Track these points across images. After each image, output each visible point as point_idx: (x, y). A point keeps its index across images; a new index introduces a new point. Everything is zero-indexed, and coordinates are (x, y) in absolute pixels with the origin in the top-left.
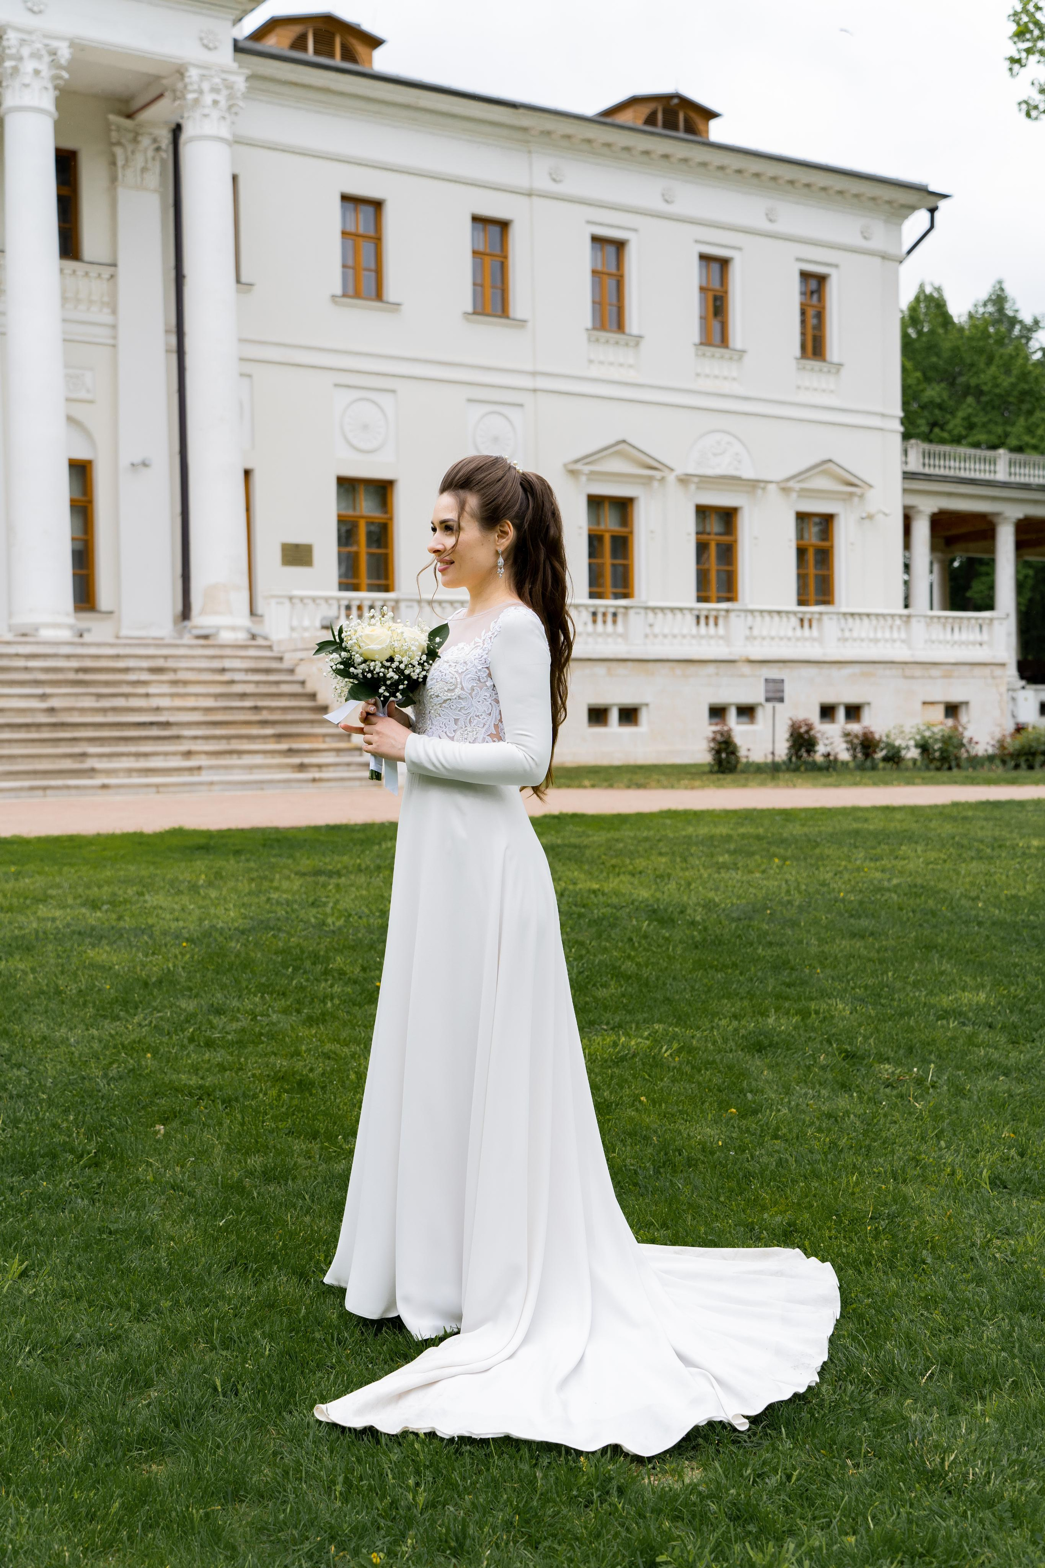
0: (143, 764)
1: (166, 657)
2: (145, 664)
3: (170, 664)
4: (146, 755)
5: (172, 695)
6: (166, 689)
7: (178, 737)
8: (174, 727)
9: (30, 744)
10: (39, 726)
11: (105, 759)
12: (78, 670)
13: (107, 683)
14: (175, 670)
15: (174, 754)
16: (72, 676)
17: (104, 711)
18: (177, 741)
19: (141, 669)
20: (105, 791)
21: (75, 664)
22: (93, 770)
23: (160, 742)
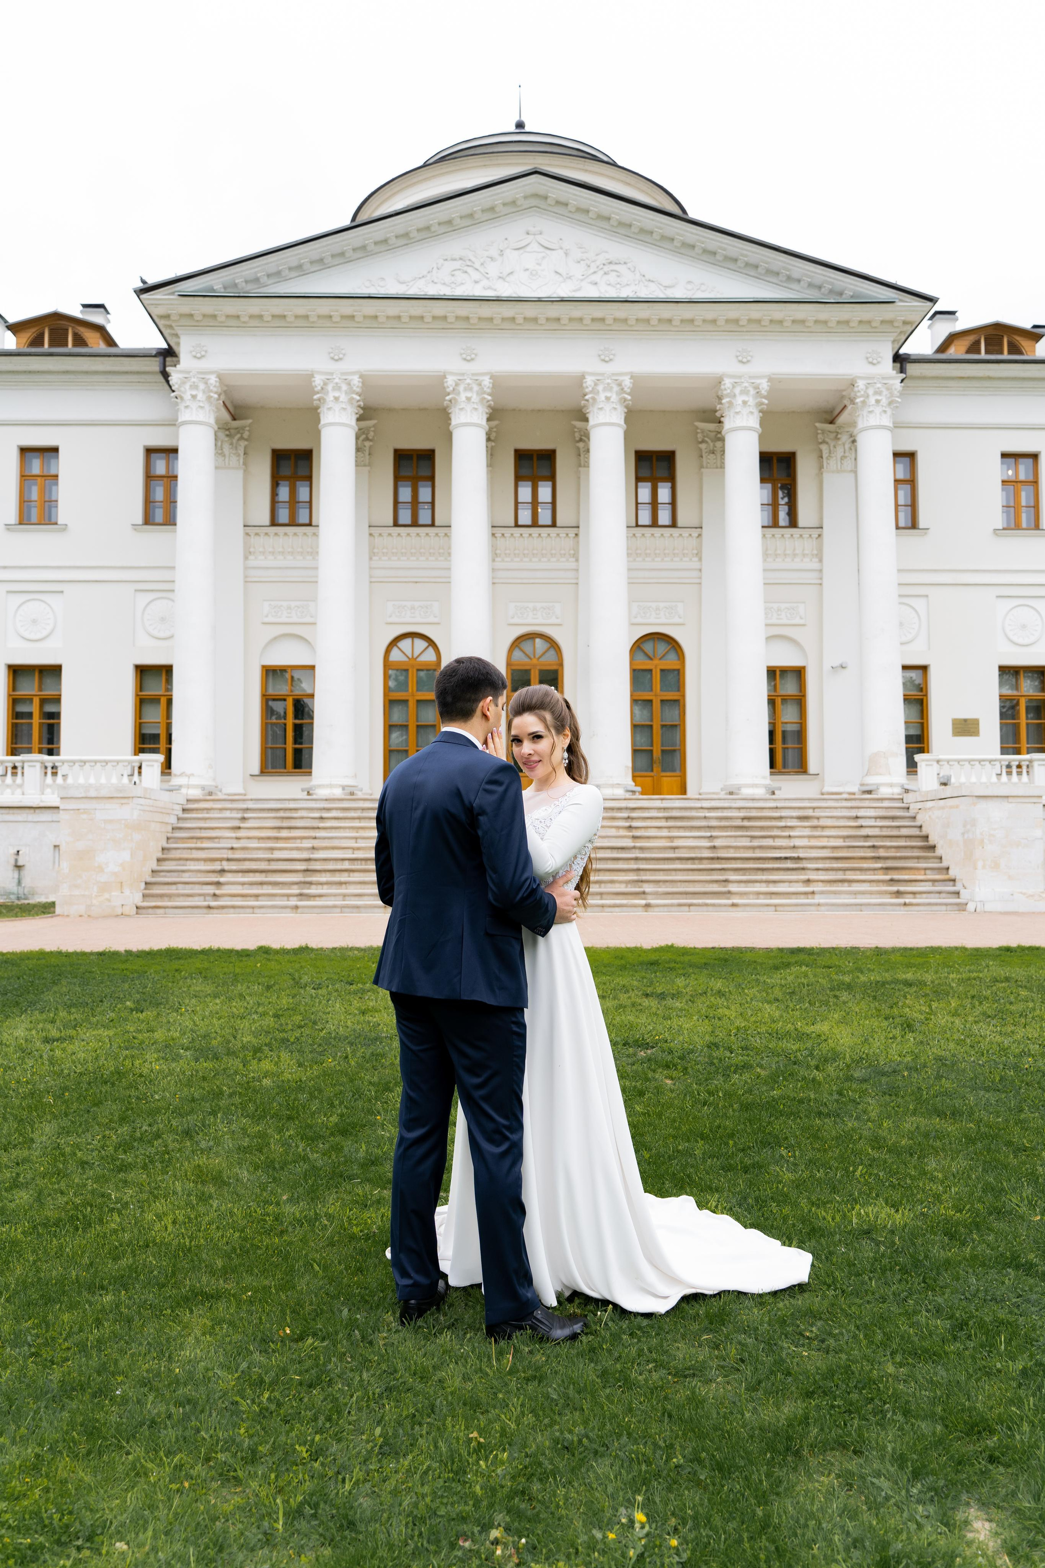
0: (772, 888)
1: (814, 808)
2: (795, 813)
3: (817, 813)
4: (775, 882)
5: (809, 837)
6: (807, 832)
7: (803, 869)
8: (804, 861)
9: (690, 873)
10: (701, 859)
11: (742, 885)
12: (743, 819)
13: (762, 828)
14: (818, 818)
15: (797, 881)
16: (739, 823)
17: (753, 848)
18: (803, 872)
19: (792, 818)
20: (734, 909)
21: (742, 814)
22: (729, 892)
23: (789, 872)
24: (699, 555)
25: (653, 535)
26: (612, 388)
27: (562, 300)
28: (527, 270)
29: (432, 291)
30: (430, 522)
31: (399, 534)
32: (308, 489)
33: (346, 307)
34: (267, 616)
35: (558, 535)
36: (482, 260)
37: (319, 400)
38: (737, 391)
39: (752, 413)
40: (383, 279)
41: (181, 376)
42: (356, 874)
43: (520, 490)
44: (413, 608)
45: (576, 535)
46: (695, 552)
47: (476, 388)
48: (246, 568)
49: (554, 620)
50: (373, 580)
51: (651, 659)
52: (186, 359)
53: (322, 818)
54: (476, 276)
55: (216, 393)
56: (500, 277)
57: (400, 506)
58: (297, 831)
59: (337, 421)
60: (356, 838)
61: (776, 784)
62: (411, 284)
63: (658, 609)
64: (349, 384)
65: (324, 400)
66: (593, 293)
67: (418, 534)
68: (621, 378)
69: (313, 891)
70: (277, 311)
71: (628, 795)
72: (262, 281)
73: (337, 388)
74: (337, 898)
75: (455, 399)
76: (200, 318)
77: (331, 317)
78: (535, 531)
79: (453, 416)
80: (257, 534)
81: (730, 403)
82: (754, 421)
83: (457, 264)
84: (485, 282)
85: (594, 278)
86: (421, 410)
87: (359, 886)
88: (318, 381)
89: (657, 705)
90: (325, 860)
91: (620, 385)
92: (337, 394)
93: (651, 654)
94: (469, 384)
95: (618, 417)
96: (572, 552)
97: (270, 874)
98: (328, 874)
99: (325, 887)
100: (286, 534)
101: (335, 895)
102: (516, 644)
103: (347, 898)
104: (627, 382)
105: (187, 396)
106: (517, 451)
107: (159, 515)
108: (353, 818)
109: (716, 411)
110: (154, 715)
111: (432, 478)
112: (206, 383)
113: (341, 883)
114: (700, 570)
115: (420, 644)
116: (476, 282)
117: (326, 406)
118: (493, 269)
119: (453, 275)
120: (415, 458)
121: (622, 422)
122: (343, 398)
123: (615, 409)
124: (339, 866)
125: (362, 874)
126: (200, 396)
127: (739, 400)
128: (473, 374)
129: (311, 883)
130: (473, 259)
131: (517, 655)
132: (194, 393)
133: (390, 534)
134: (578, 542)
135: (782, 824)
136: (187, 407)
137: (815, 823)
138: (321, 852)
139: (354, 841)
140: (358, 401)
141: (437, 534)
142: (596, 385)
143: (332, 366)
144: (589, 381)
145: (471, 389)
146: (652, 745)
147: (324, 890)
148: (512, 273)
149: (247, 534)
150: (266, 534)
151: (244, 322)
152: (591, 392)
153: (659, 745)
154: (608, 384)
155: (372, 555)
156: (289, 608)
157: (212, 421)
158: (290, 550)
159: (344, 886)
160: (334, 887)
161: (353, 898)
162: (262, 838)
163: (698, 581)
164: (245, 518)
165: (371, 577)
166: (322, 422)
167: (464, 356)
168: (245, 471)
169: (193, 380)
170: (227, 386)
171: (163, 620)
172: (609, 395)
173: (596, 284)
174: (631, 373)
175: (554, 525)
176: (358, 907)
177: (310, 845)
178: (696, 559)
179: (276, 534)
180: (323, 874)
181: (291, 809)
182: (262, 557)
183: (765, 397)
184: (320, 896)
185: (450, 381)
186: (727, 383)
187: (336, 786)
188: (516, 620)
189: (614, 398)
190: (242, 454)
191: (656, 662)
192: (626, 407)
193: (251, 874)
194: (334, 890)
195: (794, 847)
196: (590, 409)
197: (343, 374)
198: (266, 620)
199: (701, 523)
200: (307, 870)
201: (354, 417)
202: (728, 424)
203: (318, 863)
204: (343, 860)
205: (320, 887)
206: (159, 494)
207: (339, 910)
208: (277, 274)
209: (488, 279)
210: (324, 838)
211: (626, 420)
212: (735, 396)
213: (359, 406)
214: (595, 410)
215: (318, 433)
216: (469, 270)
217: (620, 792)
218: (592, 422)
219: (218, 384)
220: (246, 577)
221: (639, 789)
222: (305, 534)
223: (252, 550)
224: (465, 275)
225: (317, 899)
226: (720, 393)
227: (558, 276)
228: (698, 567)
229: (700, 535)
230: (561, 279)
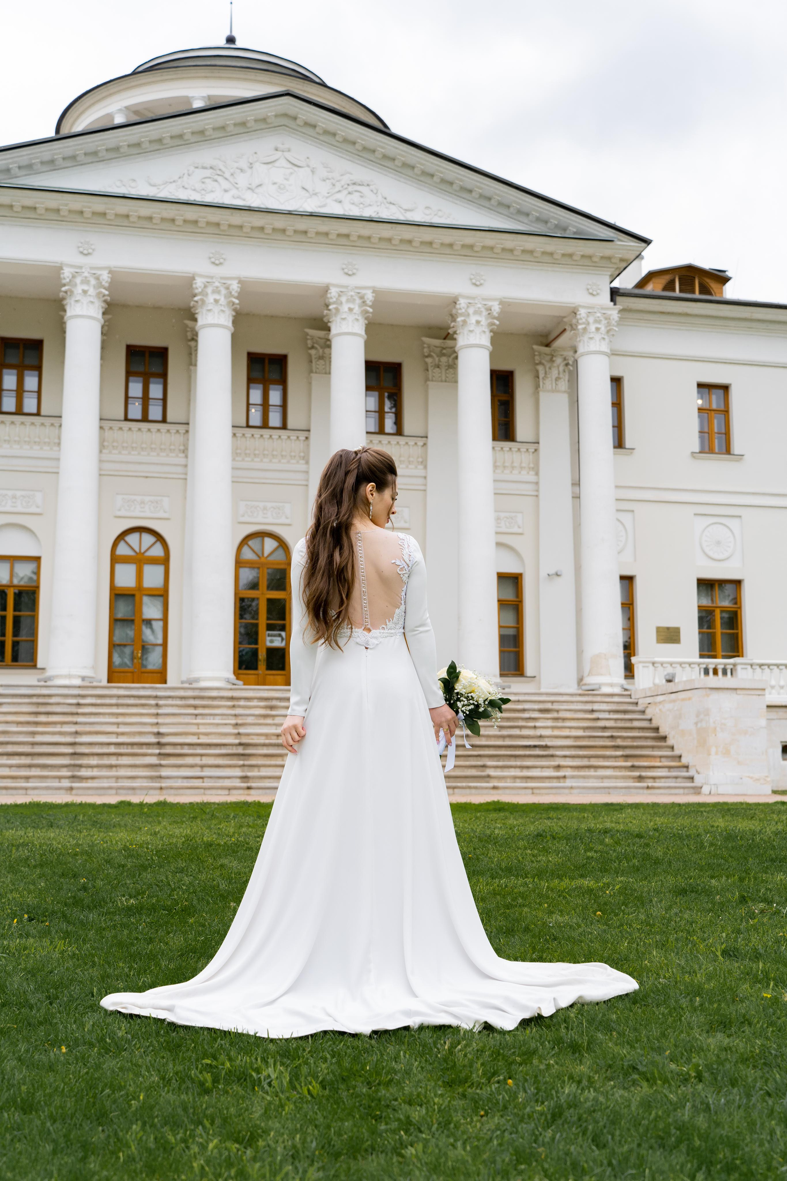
0: (525, 773)
2: (537, 706)
3: (555, 706)
4: (529, 767)
5: (553, 728)
6: (549, 723)
7: (552, 756)
8: (552, 749)
11: (499, 770)
14: (558, 711)
15: (548, 767)
17: (501, 737)
18: (552, 758)
19: (534, 710)
22: (489, 777)
23: (539, 759)
24: (424, 463)
26: (354, 300)
27: (312, 215)
28: (275, 183)
29: (183, 197)
30: (161, 419)
31: (129, 429)
32: (37, 380)
33: (97, 204)
35: (289, 437)
36: (232, 171)
37: (66, 292)
38: (471, 311)
39: (484, 332)
40: (134, 181)
42: (124, 758)
43: (252, 392)
44: (142, 502)
45: (307, 438)
46: (420, 460)
47: (224, 291)
49: (283, 520)
50: (102, 473)
53: (78, 704)
54: (225, 185)
56: (249, 188)
57: (131, 401)
58: (55, 716)
59: (84, 314)
62: (162, 187)
64: (98, 279)
65: (72, 292)
66: (337, 210)
67: (148, 430)
68: (363, 292)
69: (84, 773)
70: (28, 203)
72: (13, 172)
73: (86, 281)
75: (203, 301)
77: (82, 213)
78: (266, 432)
79: (199, 317)
81: (464, 322)
82: (485, 340)
83: (208, 173)
84: (234, 192)
85: (339, 196)
87: (130, 769)
88: (66, 273)
91: (362, 298)
92: (85, 287)
94: (217, 287)
95: (359, 328)
96: (302, 454)
97: (36, 757)
98: (96, 757)
99: (95, 769)
101: (108, 777)
102: (245, 541)
103: (120, 780)
104: (369, 296)
106: (250, 354)
109: (449, 328)
111: (164, 377)
113: (111, 766)
114: (425, 478)
116: (226, 191)
117: (73, 299)
118: (242, 180)
119: (203, 183)
120: (148, 355)
121: (363, 333)
122: (91, 291)
123: (357, 320)
124: (105, 750)
125: (130, 758)
127: (473, 319)
128: (222, 278)
129: (80, 766)
130: (223, 169)
131: (246, 552)
133: (120, 428)
134: (308, 445)
135: (526, 715)
137: (555, 715)
138: (84, 736)
140: (105, 296)
141: (168, 430)
142: (339, 296)
143: (81, 260)
144: (333, 292)
145: (219, 292)
147: (95, 772)
148: (260, 185)
152: (334, 303)
154: (351, 296)
155: (101, 447)
159: (114, 769)
160: (104, 770)
162: (21, 723)
163: (423, 488)
165: (100, 469)
166: (68, 314)
167: (213, 260)
172: (351, 306)
173: (340, 202)
174: (374, 287)
175: (284, 427)
176: (133, 788)
177: (73, 730)
178: (422, 467)
180: (91, 758)
183: (496, 319)
184: (92, 778)
185: (199, 283)
186: (462, 303)
187: (74, 676)
188: (246, 519)
189: (357, 309)
192: (367, 319)
193: (17, 757)
194: (104, 773)
195: (541, 737)
196: (333, 318)
197: (92, 268)
199: (427, 433)
201: (100, 311)
202: (462, 340)
205: (90, 769)
208: (29, 167)
209: (237, 189)
211: (367, 332)
212: (469, 315)
213: (105, 301)
214: (338, 319)
216: (219, 179)
218: (333, 331)
222: (34, 424)
224: (215, 183)
225: (90, 780)
226: (454, 311)
227: (305, 192)
228: (424, 475)
229: (425, 444)
230: (307, 195)
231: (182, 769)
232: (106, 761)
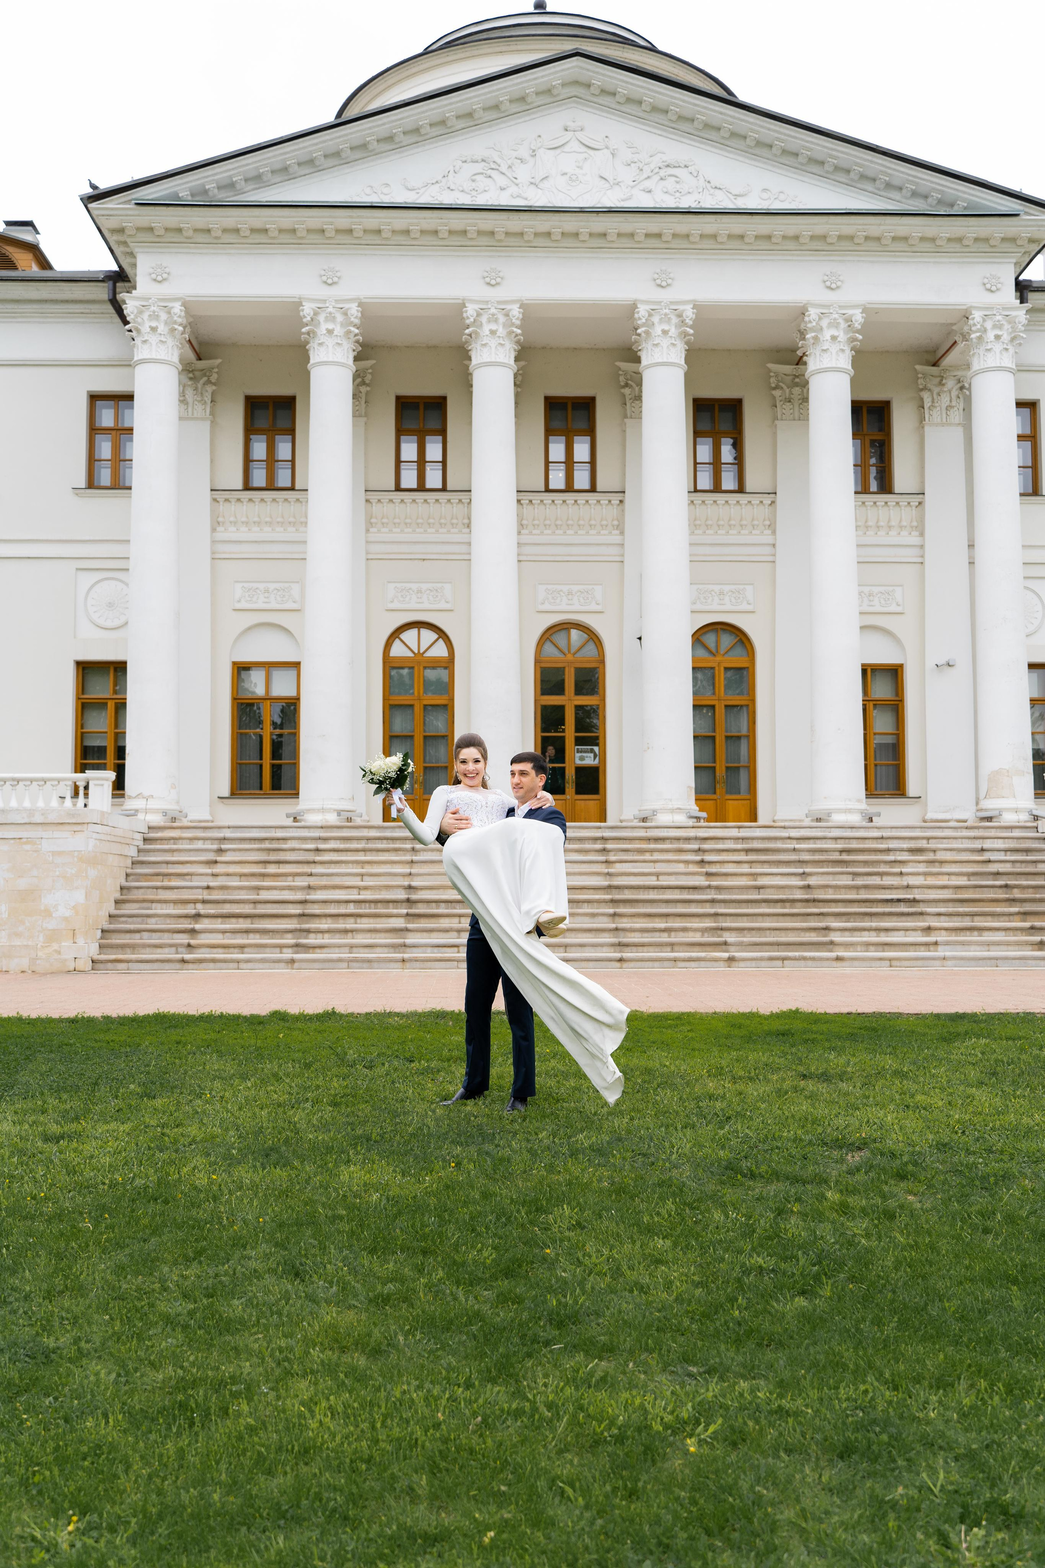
0: (885, 938)
2: (907, 845)
3: (932, 845)
4: (887, 930)
5: (925, 874)
6: (921, 868)
7: (921, 914)
8: (921, 904)
10: (793, 902)
11: (846, 933)
12: (843, 851)
13: (866, 863)
14: (934, 851)
15: (914, 930)
16: (835, 857)
17: (858, 888)
18: (920, 918)
19: (903, 850)
20: (839, 963)
22: (832, 943)
23: (904, 918)
24: (772, 527)
25: (715, 502)
26: (670, 319)
27: (610, 212)
28: (565, 174)
29: (447, 199)
30: (440, 486)
31: (402, 501)
32: (290, 445)
33: (342, 218)
34: (239, 601)
35: (598, 501)
36: (510, 162)
37: (308, 333)
38: (824, 323)
39: (842, 351)
40: (387, 185)
41: (138, 303)
42: (364, 920)
43: (551, 446)
44: (419, 591)
45: (621, 501)
46: (767, 523)
47: (502, 319)
48: (214, 542)
49: (593, 607)
50: (370, 556)
51: (714, 655)
52: (144, 284)
53: (317, 850)
54: (502, 181)
55: (180, 325)
56: (532, 183)
57: (403, 466)
58: (287, 866)
59: (331, 359)
60: (362, 875)
61: (873, 810)
62: (421, 191)
63: (721, 593)
64: (345, 314)
65: (314, 333)
66: (647, 202)
67: (425, 501)
68: (681, 307)
69: (312, 940)
70: (257, 224)
71: (691, 822)
72: (240, 185)
73: (331, 318)
74: (342, 950)
75: (476, 333)
76: (162, 232)
77: (323, 231)
78: (570, 497)
79: (473, 354)
80: (227, 500)
81: (816, 339)
82: (845, 361)
83: (480, 167)
84: (512, 188)
85: (648, 184)
86: (429, 347)
87: (369, 935)
88: (307, 310)
89: (720, 711)
90: (325, 902)
91: (680, 316)
92: (330, 326)
93: (713, 650)
94: (493, 315)
95: (678, 355)
96: (616, 523)
97: (256, 920)
98: (329, 920)
99: (326, 935)
100: (262, 500)
101: (340, 946)
102: (547, 635)
103: (355, 950)
104: (689, 313)
105: (145, 329)
106: (547, 399)
107: (105, 476)
108: (357, 850)
109: (798, 348)
110: (100, 723)
111: (442, 432)
112: (169, 313)
113: (346, 931)
114: (774, 545)
115: (428, 636)
116: (502, 188)
117: (317, 341)
118: (523, 173)
119: (474, 181)
120: (422, 407)
121: (683, 362)
122: (339, 330)
123: (673, 345)
124: (342, 910)
125: (371, 920)
126: (162, 328)
127: (827, 335)
128: (499, 302)
129: (308, 931)
130: (499, 161)
131: (549, 648)
132: (154, 324)
133: (391, 501)
134: (623, 511)
135: (891, 858)
136: (145, 342)
138: (319, 892)
139: (359, 878)
140: (356, 335)
141: (449, 501)
142: (650, 315)
143: (324, 292)
144: (642, 311)
145: (496, 321)
146: (715, 762)
147: (326, 940)
148: (546, 178)
149: (215, 500)
150: (239, 500)
151: (216, 238)
152: (644, 325)
153: (724, 762)
154: (666, 315)
155: (369, 525)
156: (267, 591)
157: (176, 359)
158: (268, 519)
159: (350, 934)
160: (338, 935)
161: (362, 950)
162: (245, 875)
163: (771, 558)
164: (212, 481)
165: (367, 553)
166: (312, 361)
167: (488, 280)
168: (212, 422)
169: (152, 308)
170: (192, 316)
171: (110, 605)
172: (666, 328)
173: (650, 191)
174: (695, 301)
175: (593, 489)
176: (369, 961)
177: (306, 884)
178: (769, 532)
179: (250, 500)
180: (324, 920)
181: (278, 839)
182: (233, 529)
183: (858, 331)
184: (321, 947)
185: (471, 311)
186: (813, 314)
187: (329, 810)
188: (547, 607)
189: (673, 331)
190: (209, 402)
191: (719, 658)
192: (687, 343)
193: (233, 920)
194: (337, 940)
195: (908, 887)
196: (644, 345)
197: (337, 301)
198: (238, 606)
199: (775, 487)
200: (303, 915)
201: (351, 356)
202: (813, 364)
203: (316, 906)
204: (347, 902)
205: (320, 935)
206: (105, 449)
207: (345, 965)
208: (257, 179)
209: (516, 184)
210: (322, 875)
211: (687, 360)
212: (821, 329)
213: (357, 342)
214: (649, 346)
215: (308, 374)
216: (494, 174)
217: (681, 819)
218: (644, 362)
219: (183, 314)
220: (213, 553)
221: (704, 815)
222: (286, 500)
223: (220, 519)
224: (489, 181)
225: (318, 950)
226: (802, 326)
227: (603, 181)
228: (771, 542)
229: (773, 502)
230: (607, 185)
231: (434, 935)
232: (341, 925)
